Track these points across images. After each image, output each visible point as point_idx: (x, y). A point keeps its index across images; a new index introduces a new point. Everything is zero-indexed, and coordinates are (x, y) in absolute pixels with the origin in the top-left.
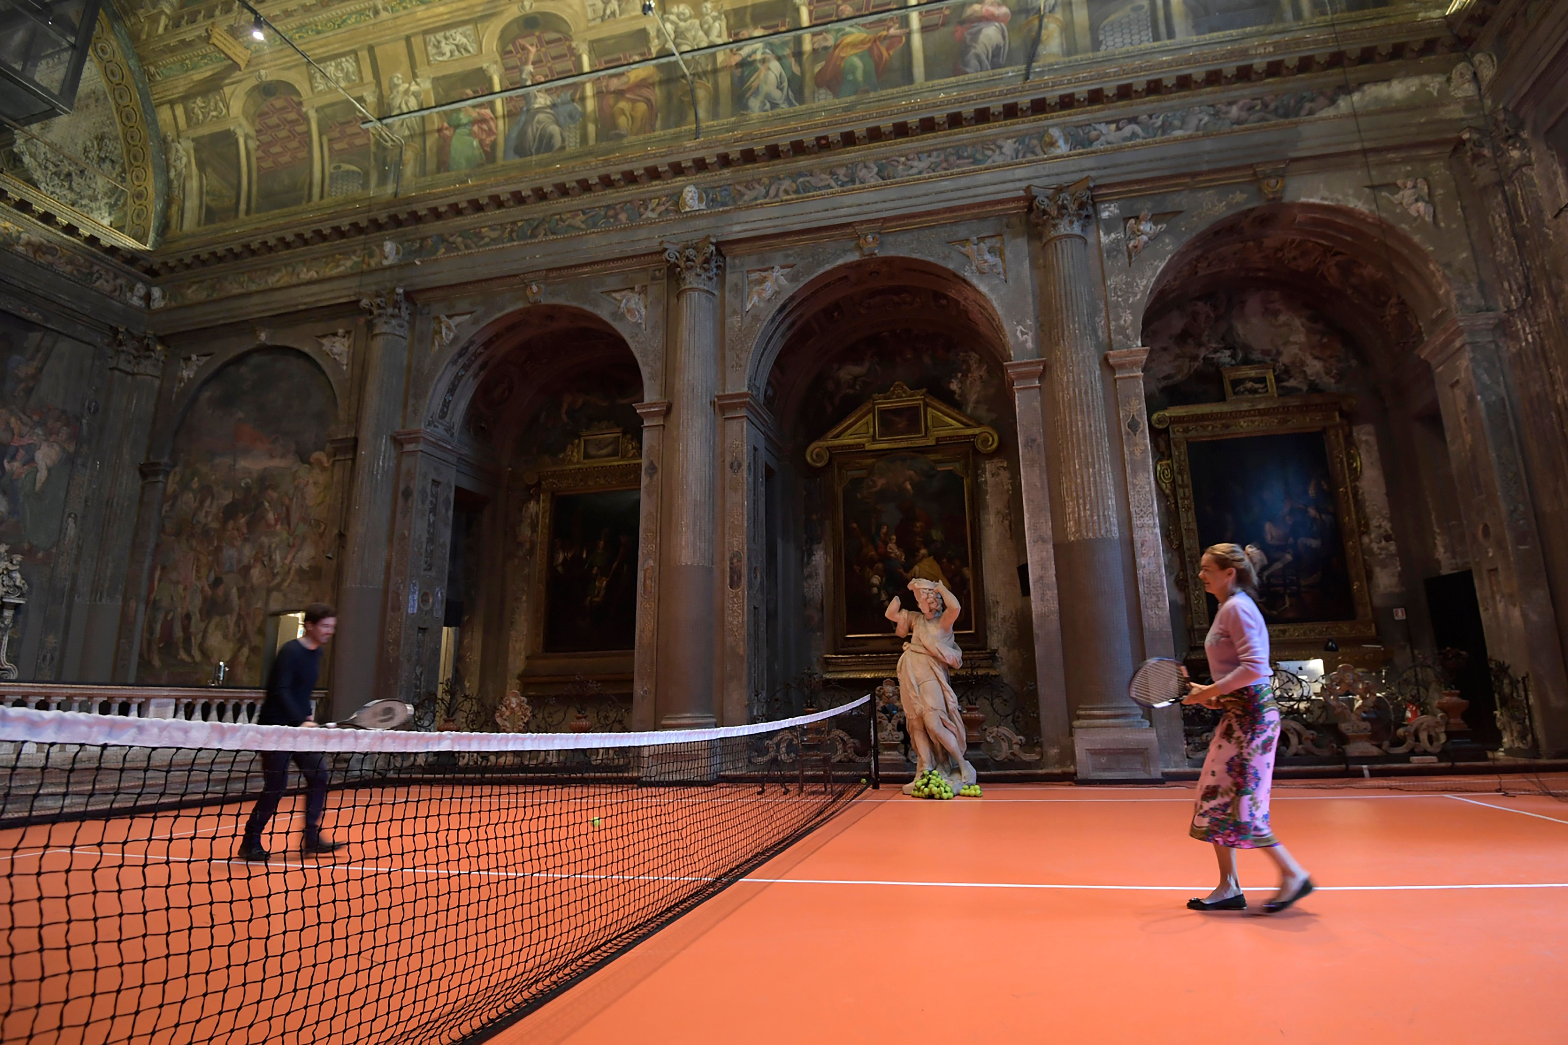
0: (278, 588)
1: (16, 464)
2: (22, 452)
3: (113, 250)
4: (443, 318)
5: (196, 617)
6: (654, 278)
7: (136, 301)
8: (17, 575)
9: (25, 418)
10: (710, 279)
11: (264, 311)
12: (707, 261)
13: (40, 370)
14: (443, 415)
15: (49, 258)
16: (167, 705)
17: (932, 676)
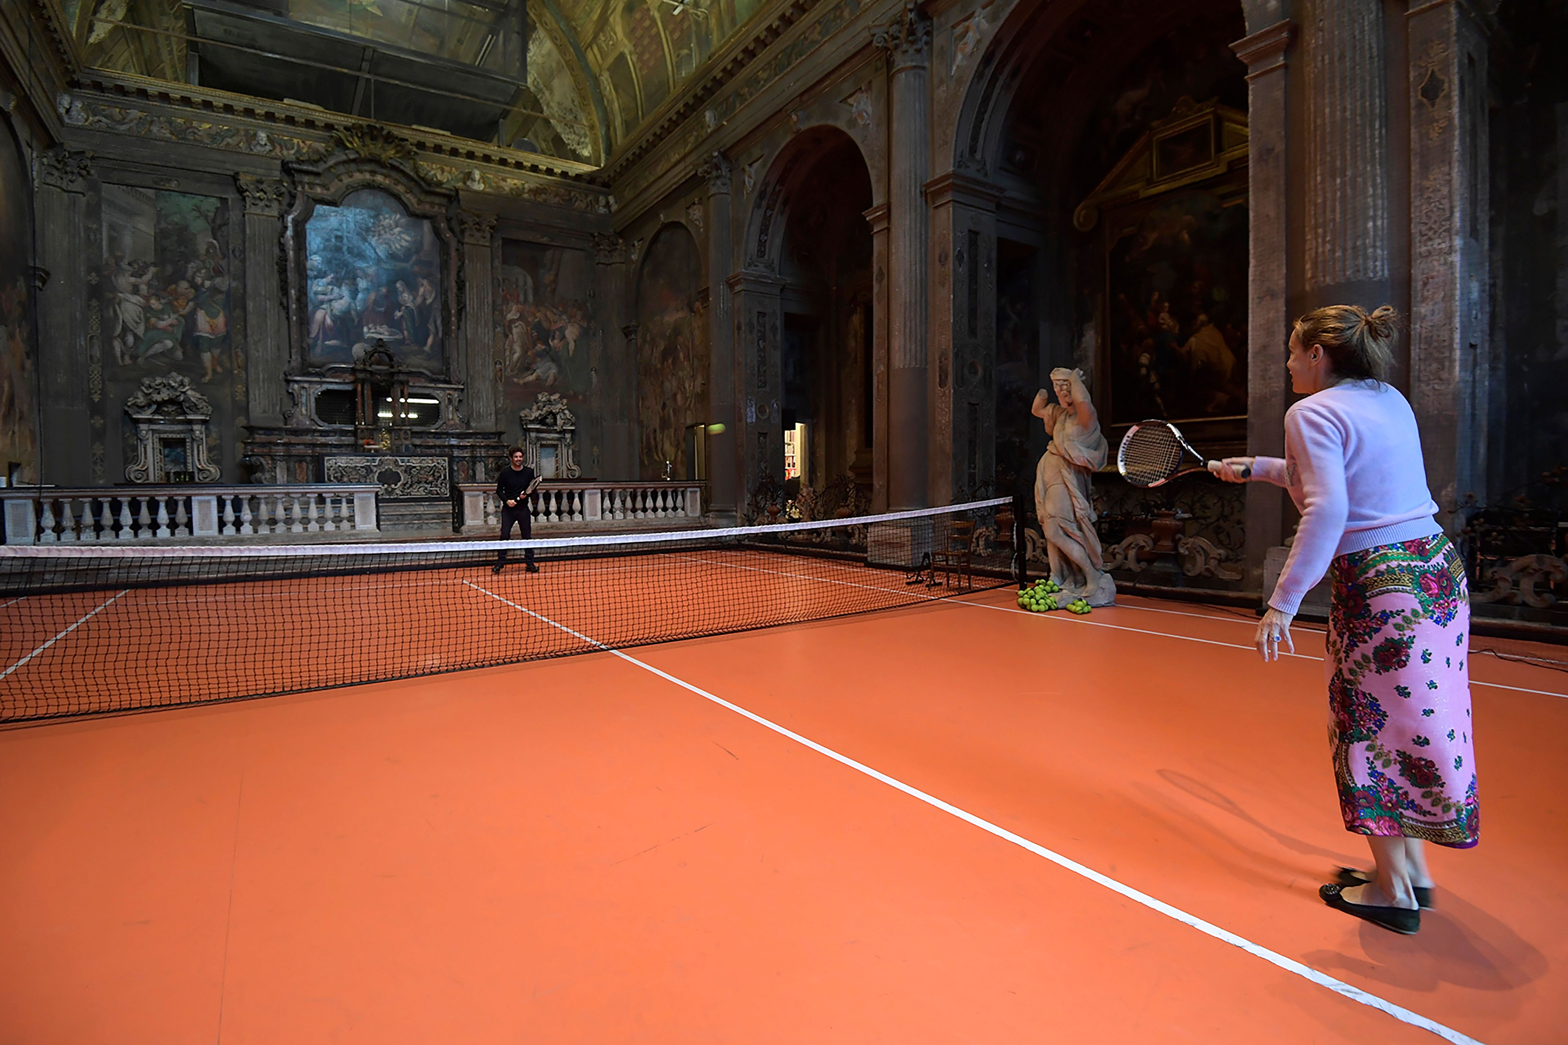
0: (688, 408)
1: (556, 341)
2: (557, 333)
3: (578, 177)
4: (747, 168)
5: (658, 431)
7: (602, 210)
8: (566, 412)
9: (555, 310)
11: (658, 197)
13: (557, 275)
14: (761, 253)
15: (544, 196)
16: (597, 493)
17: (1060, 480)
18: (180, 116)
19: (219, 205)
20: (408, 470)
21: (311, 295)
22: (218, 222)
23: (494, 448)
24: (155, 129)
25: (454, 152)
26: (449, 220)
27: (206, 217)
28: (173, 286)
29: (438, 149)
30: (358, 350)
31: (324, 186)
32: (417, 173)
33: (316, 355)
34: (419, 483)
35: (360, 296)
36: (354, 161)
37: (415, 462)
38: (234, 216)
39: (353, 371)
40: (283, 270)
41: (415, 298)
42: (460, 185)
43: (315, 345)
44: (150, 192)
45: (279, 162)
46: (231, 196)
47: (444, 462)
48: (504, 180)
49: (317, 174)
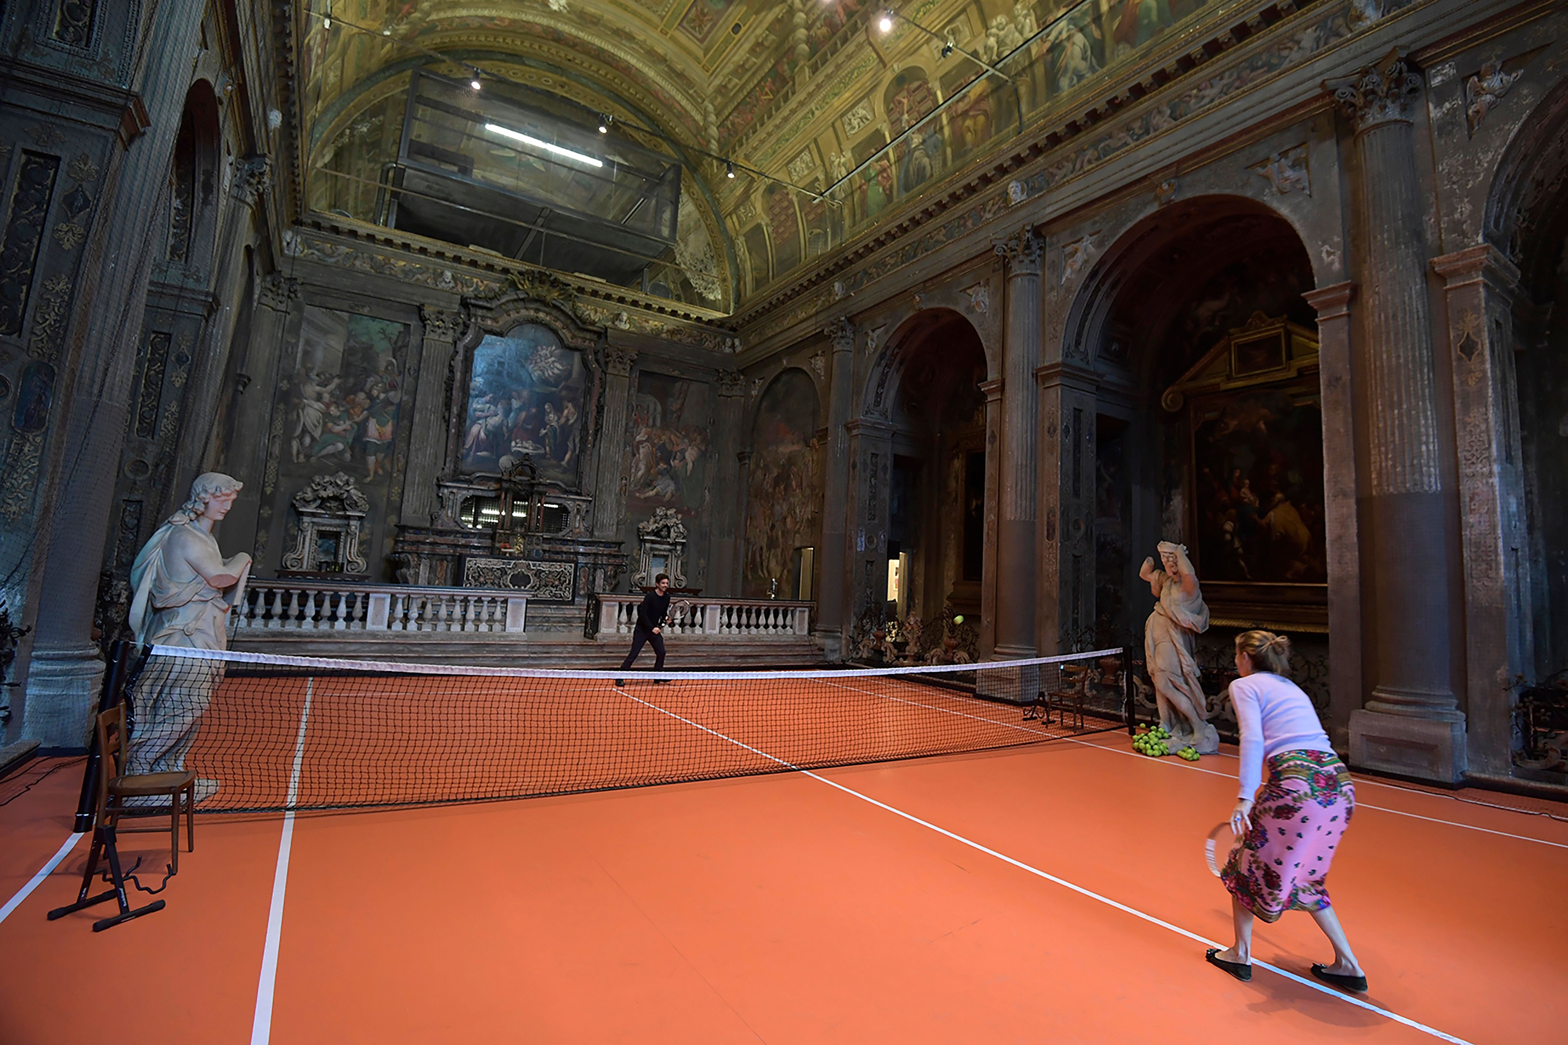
0: (798, 532)
1: (676, 462)
2: (678, 454)
3: (710, 322)
4: (871, 333)
5: (765, 549)
6: (994, 271)
7: (727, 350)
8: (680, 526)
9: (678, 434)
10: (1033, 262)
11: (782, 346)
12: (1028, 247)
13: (683, 404)
14: (878, 403)
15: (678, 336)
16: (716, 609)
17: (1168, 638)
18: (381, 254)
19: (402, 329)
20: (538, 574)
21: (471, 411)
22: (400, 343)
23: (615, 556)
24: (358, 263)
25: (608, 297)
26: (596, 353)
27: (390, 339)
28: (352, 397)
29: (595, 293)
30: (505, 461)
31: (495, 320)
32: (575, 313)
33: (467, 465)
34: (546, 586)
35: (512, 415)
36: (523, 300)
37: (545, 566)
38: (414, 340)
39: (499, 481)
40: (449, 389)
41: (559, 418)
42: (609, 324)
43: (468, 455)
44: (345, 315)
45: (459, 297)
46: (414, 323)
47: (570, 568)
48: (647, 321)
49: (490, 309)
